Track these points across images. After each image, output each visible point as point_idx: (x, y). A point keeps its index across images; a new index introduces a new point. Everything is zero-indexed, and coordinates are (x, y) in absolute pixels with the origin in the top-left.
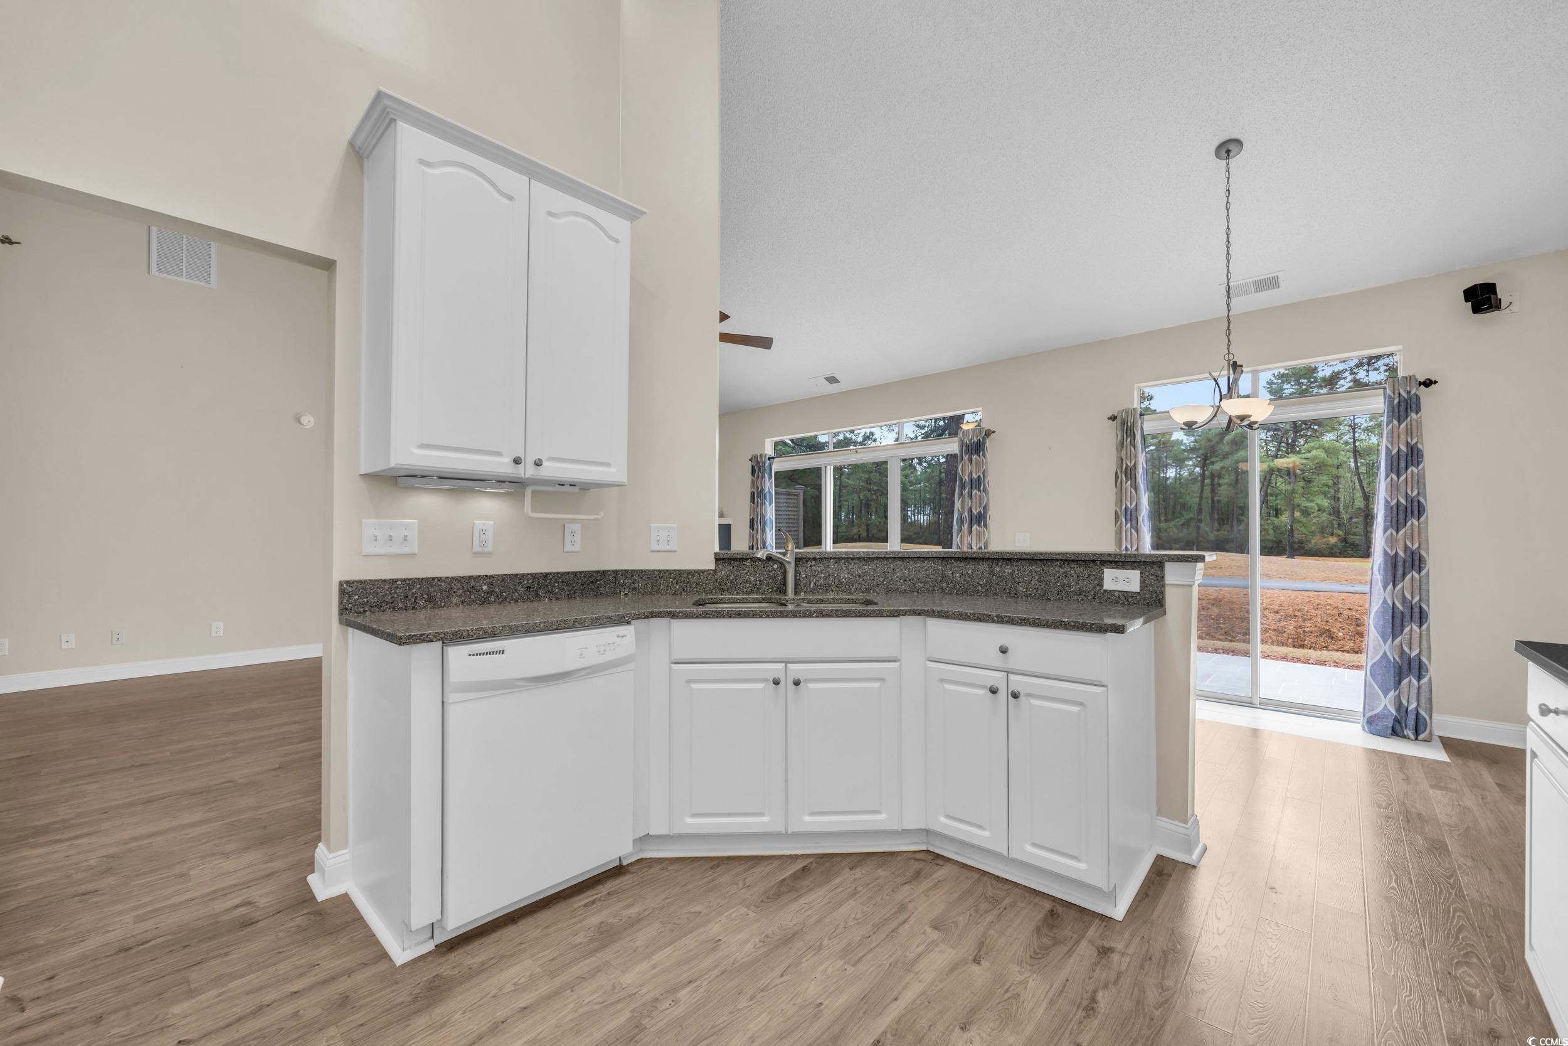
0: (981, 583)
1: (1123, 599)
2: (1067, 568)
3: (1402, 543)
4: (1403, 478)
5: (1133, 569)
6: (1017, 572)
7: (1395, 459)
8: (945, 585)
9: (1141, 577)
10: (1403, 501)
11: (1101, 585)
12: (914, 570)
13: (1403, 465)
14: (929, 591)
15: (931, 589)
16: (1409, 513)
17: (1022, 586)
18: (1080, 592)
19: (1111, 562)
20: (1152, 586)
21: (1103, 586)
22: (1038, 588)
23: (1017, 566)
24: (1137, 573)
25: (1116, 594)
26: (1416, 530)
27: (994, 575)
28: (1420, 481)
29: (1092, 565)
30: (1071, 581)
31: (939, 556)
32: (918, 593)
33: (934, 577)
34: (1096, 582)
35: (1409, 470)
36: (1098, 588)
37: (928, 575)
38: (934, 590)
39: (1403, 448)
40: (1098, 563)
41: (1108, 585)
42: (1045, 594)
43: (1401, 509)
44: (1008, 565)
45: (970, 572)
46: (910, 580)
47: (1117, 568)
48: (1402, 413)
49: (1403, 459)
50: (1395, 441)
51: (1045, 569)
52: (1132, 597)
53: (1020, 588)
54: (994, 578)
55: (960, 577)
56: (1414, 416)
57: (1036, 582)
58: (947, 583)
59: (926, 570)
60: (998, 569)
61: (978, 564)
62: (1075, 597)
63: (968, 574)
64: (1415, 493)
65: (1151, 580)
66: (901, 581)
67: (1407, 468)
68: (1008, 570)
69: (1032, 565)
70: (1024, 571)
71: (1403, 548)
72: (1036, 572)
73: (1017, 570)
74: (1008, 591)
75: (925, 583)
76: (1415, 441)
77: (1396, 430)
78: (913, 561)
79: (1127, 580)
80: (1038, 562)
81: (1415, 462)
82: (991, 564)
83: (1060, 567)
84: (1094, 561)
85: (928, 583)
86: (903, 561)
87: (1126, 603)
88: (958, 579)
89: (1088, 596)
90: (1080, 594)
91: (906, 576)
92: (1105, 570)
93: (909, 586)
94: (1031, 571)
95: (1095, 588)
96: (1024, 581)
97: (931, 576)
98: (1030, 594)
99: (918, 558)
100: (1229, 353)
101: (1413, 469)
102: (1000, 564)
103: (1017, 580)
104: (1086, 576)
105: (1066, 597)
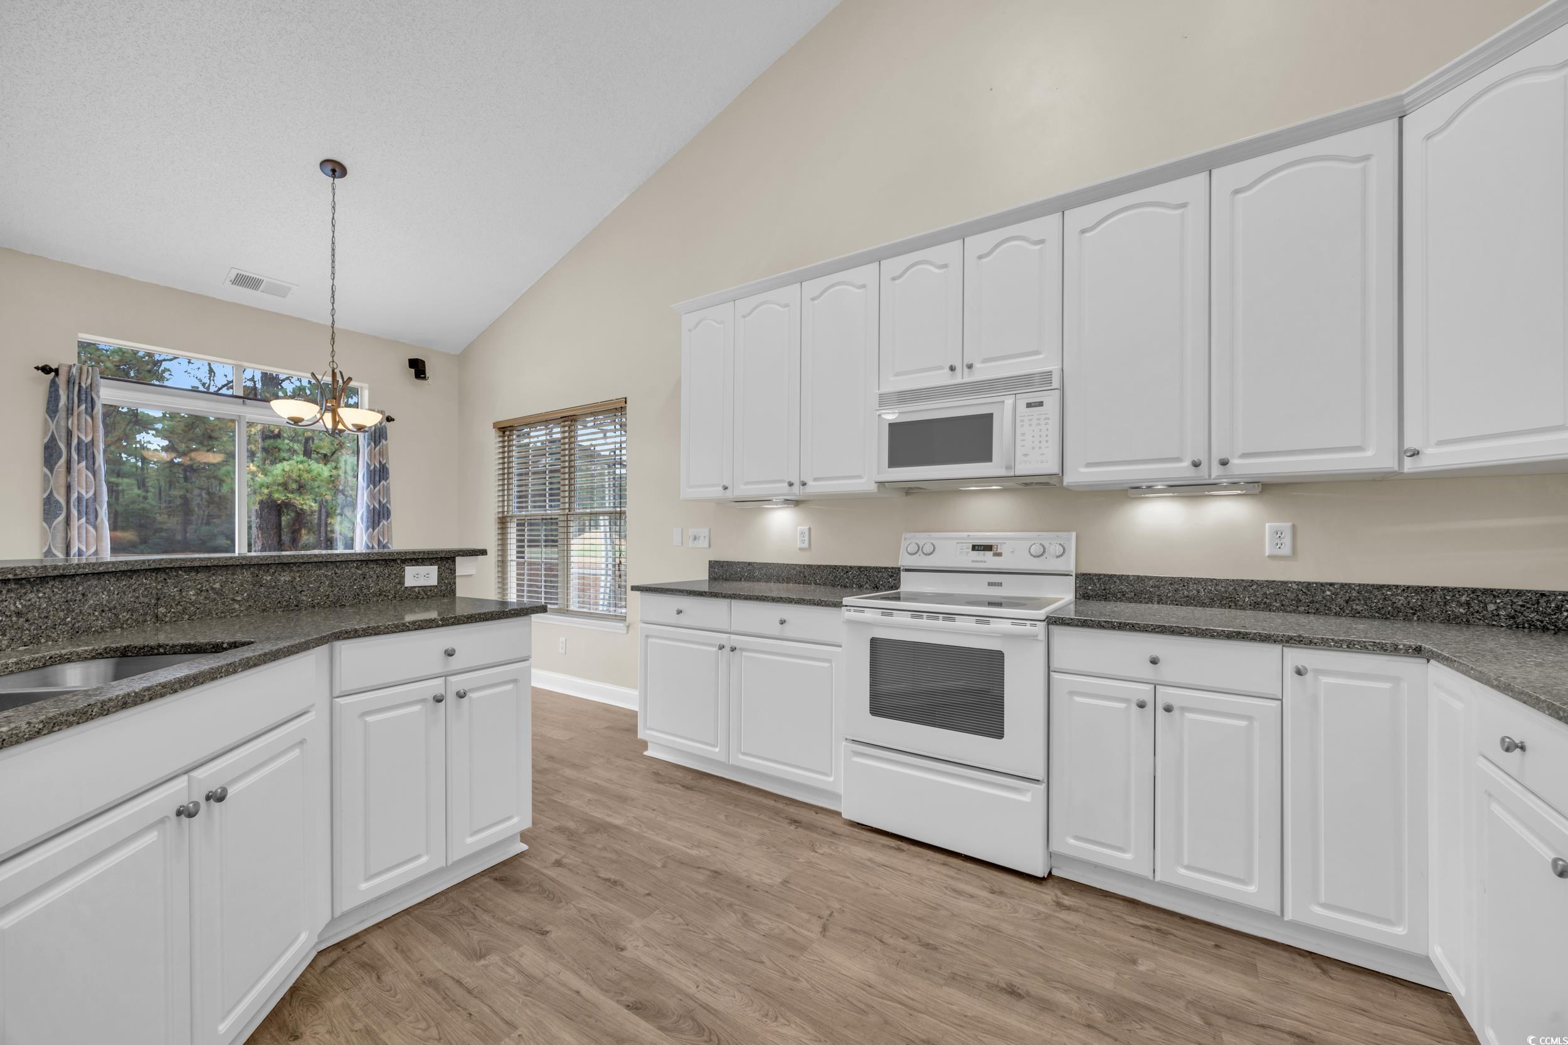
0: (239, 598)
1: (423, 593)
2: (365, 569)
3: (376, 539)
4: (377, 488)
5: (431, 565)
6: (298, 579)
7: (373, 474)
8: (162, 610)
9: (439, 571)
10: (377, 506)
11: (402, 583)
12: (116, 593)
13: (377, 478)
14: (139, 622)
15: (141, 618)
16: (382, 516)
17: (306, 595)
18: (381, 593)
19: (411, 560)
20: (447, 579)
21: (404, 584)
22: (329, 595)
23: (298, 571)
24: (436, 568)
25: (417, 590)
26: (386, 528)
27: (261, 586)
28: (387, 491)
29: (392, 563)
30: (370, 582)
31: (158, 566)
32: (122, 628)
33: (146, 600)
34: (397, 581)
35: (381, 483)
36: (399, 587)
37: (138, 597)
38: (145, 621)
39: (378, 465)
40: (399, 562)
41: (409, 582)
42: (338, 600)
43: (376, 512)
44: (285, 571)
45: (217, 586)
46: (110, 610)
47: (417, 565)
48: (377, 438)
49: (378, 473)
50: (373, 460)
51: (339, 572)
52: (430, 591)
53: (304, 598)
54: (263, 589)
55: (197, 594)
56: (383, 441)
57: (326, 588)
58: (168, 607)
59: (134, 590)
60: (269, 578)
61: (233, 574)
62: (375, 599)
63: (212, 588)
64: (385, 501)
65: (446, 574)
66: (96, 613)
67: (380, 482)
68: (285, 577)
69: (320, 569)
70: (309, 577)
71: (377, 542)
72: (326, 576)
73: (299, 577)
74: (284, 603)
75: (132, 611)
76: (384, 461)
77: (373, 450)
78: (115, 577)
79: (427, 576)
80: (329, 564)
81: (385, 477)
82: (257, 572)
83: (357, 568)
84: (394, 560)
85: (137, 610)
86: (99, 579)
87: (425, 597)
88: (193, 598)
89: (388, 596)
90: (380, 595)
91: (104, 603)
92: (407, 568)
93: (109, 619)
94: (318, 576)
95: (396, 586)
96: (310, 589)
97: (142, 599)
98: (318, 603)
99: (124, 572)
100: (333, 361)
101: (383, 482)
102: (272, 571)
103: (299, 588)
104: (387, 575)
105: (364, 600)
